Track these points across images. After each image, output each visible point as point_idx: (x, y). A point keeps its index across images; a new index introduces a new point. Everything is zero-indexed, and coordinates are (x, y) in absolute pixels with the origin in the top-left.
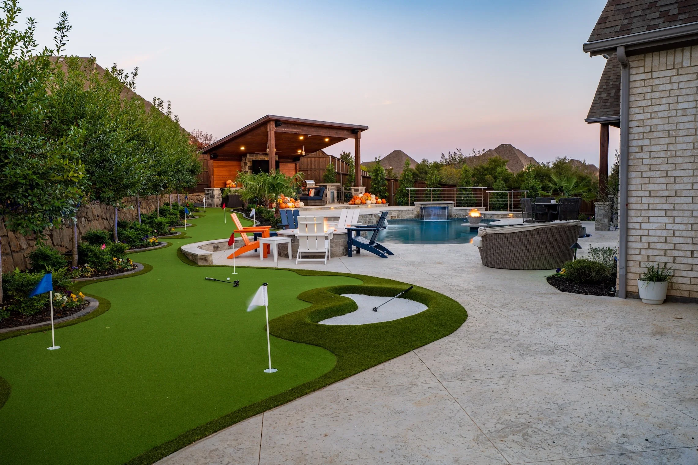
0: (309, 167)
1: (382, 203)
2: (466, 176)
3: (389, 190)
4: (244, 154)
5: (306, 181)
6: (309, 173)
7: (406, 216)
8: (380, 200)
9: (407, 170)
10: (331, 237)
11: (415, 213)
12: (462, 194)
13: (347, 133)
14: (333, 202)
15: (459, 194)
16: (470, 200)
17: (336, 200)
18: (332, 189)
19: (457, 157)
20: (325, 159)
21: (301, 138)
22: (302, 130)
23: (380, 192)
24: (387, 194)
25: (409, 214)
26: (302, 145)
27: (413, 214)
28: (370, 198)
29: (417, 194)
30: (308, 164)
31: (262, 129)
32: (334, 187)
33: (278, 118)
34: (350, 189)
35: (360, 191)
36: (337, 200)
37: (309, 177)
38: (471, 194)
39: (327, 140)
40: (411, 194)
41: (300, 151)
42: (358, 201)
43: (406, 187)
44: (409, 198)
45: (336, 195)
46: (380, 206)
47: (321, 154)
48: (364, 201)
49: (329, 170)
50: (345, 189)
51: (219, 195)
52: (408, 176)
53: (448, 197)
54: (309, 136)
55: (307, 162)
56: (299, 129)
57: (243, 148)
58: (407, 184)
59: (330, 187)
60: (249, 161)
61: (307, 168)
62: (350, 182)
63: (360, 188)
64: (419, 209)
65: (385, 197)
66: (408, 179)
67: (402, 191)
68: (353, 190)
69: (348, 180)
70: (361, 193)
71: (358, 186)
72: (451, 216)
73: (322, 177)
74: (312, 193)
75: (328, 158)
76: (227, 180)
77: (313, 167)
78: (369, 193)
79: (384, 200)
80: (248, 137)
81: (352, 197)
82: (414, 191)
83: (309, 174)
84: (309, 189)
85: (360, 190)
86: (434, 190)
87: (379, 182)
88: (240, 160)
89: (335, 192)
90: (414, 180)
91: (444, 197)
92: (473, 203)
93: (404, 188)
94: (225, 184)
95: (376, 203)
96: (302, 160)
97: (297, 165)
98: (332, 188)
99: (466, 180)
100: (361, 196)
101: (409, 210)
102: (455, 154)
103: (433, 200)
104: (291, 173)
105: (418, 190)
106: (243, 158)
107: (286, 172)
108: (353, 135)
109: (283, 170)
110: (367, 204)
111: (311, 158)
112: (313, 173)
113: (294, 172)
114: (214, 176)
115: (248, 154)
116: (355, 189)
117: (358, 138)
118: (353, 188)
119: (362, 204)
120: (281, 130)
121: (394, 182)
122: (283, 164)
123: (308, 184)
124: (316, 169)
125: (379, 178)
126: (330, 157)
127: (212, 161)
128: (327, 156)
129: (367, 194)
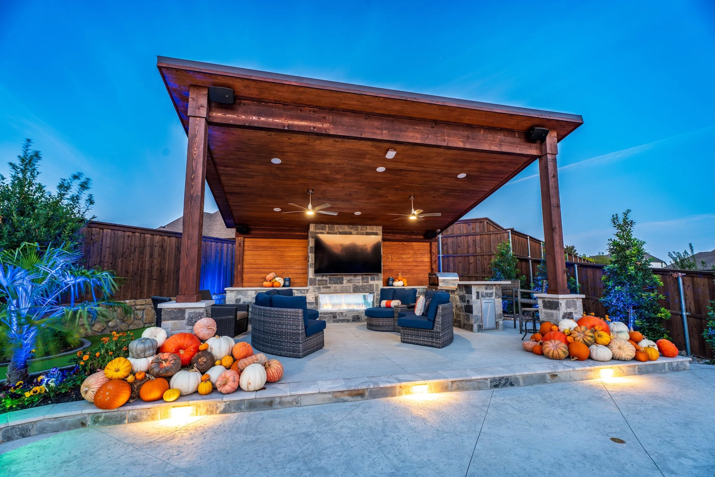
1: (662, 354)
5: (438, 275)
6: (472, 259)
17: (500, 322)
18: (489, 295)
20: (499, 236)
21: (381, 169)
28: (605, 338)
32: (493, 290)
35: (563, 309)
36: (505, 325)
37: (471, 267)
42: (554, 345)
45: (498, 310)
48: (582, 350)
56: (322, 120)
63: (563, 298)
68: (540, 302)
70: (569, 316)
71: (556, 292)
79: (668, 344)
85: (563, 303)
87: (631, 278)
88: (306, 237)
89: (500, 303)
95: (635, 359)
97: (435, 246)
98: (488, 291)
100: (567, 325)
104: (423, 259)
107: (409, 258)
108: (534, 145)
109: (402, 254)
110: (595, 359)
111: (475, 236)
112: (479, 260)
113: (427, 259)
114: (245, 266)
115: (312, 224)
116: (546, 300)
117: (548, 151)
118: (541, 296)
119: (573, 360)
120: (243, 120)
121: (686, 278)
122: (401, 243)
123: (441, 282)
124: (483, 254)
125: (631, 269)
126: (508, 232)
127: (241, 239)
128: (504, 232)
129: (594, 320)
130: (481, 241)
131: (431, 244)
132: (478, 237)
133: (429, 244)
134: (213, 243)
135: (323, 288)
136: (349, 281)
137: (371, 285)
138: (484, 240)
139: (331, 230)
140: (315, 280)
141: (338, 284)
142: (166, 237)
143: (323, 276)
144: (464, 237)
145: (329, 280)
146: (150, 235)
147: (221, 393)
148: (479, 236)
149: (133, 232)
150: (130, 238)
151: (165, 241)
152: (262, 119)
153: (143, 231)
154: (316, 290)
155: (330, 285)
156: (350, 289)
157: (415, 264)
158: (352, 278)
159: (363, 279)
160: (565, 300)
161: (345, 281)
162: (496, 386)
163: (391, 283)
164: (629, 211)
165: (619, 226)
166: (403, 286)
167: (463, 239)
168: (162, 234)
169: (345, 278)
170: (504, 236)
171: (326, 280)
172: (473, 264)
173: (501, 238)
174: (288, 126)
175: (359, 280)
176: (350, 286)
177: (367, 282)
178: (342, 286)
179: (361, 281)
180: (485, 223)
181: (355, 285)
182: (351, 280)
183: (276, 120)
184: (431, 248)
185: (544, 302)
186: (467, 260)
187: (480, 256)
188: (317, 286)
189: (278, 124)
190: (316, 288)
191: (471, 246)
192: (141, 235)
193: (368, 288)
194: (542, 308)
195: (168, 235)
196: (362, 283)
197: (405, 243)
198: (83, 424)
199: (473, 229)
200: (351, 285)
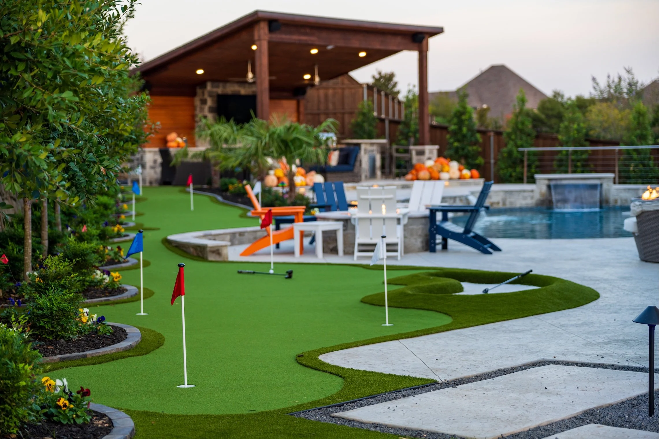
0: (322, 107)
1: (472, 177)
2: (639, 123)
3: (485, 154)
4: (201, 82)
7: (520, 202)
8: (466, 172)
9: (521, 112)
10: (404, 221)
11: (537, 196)
12: (631, 159)
13: (402, 41)
14: (373, 175)
15: (625, 160)
16: (646, 172)
17: (379, 173)
18: (373, 151)
19: (624, 86)
20: (353, 91)
21: (314, 51)
22: (318, 37)
23: (466, 157)
24: (480, 160)
25: (525, 198)
26: (314, 65)
27: (532, 198)
28: (446, 168)
29: (540, 160)
30: (319, 102)
31: (244, 36)
32: (375, 148)
33: (275, 17)
34: (407, 151)
35: (427, 155)
36: (383, 173)
38: (650, 159)
39: (362, 54)
40: (528, 160)
41: (307, 77)
42: (423, 174)
43: (518, 147)
44: (525, 169)
45: (378, 163)
46: (468, 184)
47: (346, 81)
48: (435, 175)
49: (364, 114)
50: (397, 151)
51: (155, 161)
52: (523, 123)
53: (603, 166)
54: (330, 47)
56: (313, 35)
57: (200, 72)
58: (521, 139)
59: (369, 148)
60: (210, 96)
61: (319, 109)
62: (407, 138)
63: (428, 148)
64: (544, 189)
65: (477, 167)
66: (522, 131)
67: (510, 153)
68: (414, 153)
69: (402, 133)
70: (429, 159)
71: (423, 144)
72: (607, 202)
73: (349, 126)
74: (334, 159)
75: (361, 90)
76: (169, 133)
77: (331, 106)
78: (445, 157)
79: (475, 172)
80: (215, 52)
81: (412, 166)
82: (535, 154)
85: (427, 151)
86: (575, 152)
87: (464, 136)
88: (193, 94)
89: (378, 157)
90: (534, 134)
91: (596, 166)
92: (651, 178)
93: (514, 149)
94: (165, 141)
95: (459, 179)
96: (310, 92)
97: (301, 104)
98: (372, 148)
99: (638, 132)
100: (430, 163)
101: (524, 191)
102: (620, 79)
103: (574, 172)
105: (543, 153)
106: (199, 91)
108: (415, 44)
111: (327, 90)
115: (209, 83)
116: (418, 150)
118: (413, 148)
121: (495, 136)
124: (336, 111)
125: (465, 130)
126: (363, 88)
128: (359, 86)
129: (442, 160)
130: (334, 95)
131: (298, 102)
132: (330, 91)
133: (295, 102)
170: (359, 92)
173: (355, 93)
184: (298, 106)
185: (416, 152)
187: (332, 114)
189: (294, 40)
191: (322, 101)
194: (415, 155)
197: (277, 101)
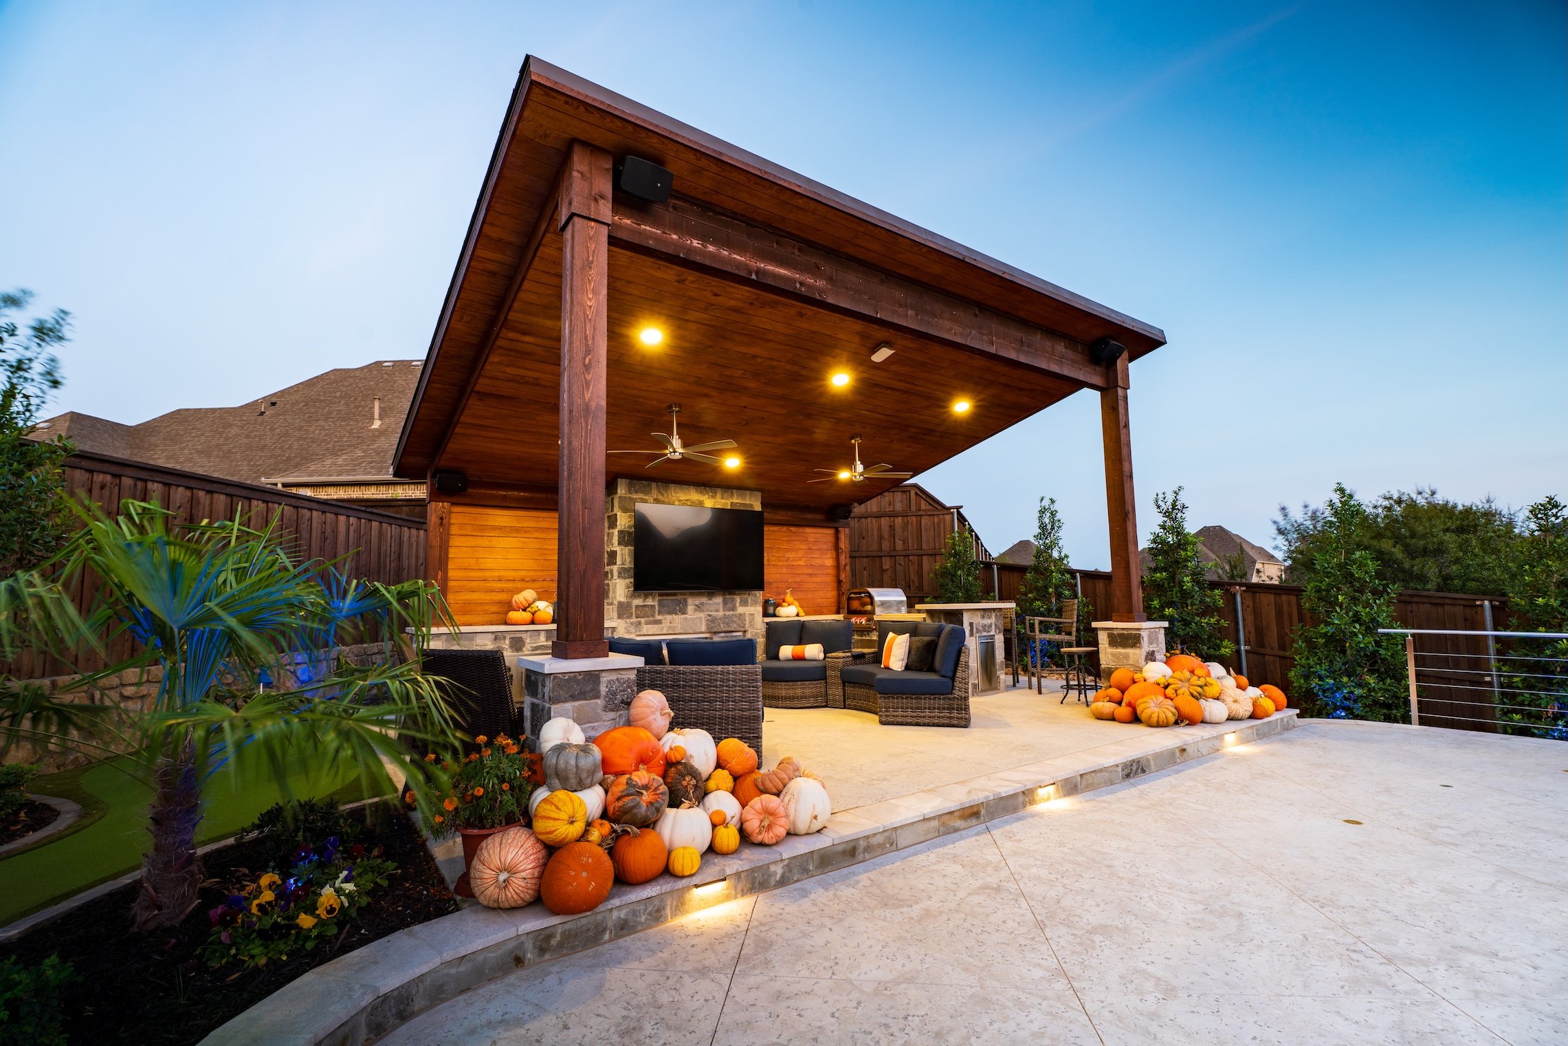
0: (886, 546)
5: (871, 590)
6: (887, 563)
8: (1259, 696)
13: (1070, 354)
14: (990, 682)
17: (1002, 675)
18: (986, 628)
20: (936, 520)
21: (840, 380)
22: (830, 280)
24: (1230, 648)
26: (852, 437)
28: (1216, 687)
30: (881, 537)
32: (991, 620)
35: (1146, 647)
37: (886, 578)
39: (962, 407)
41: (844, 475)
42: (1153, 705)
44: (1409, 685)
45: (1000, 654)
47: (924, 504)
48: (1188, 708)
55: (879, 529)
56: (814, 270)
59: (978, 620)
61: (881, 550)
63: (1143, 628)
68: (1103, 638)
70: (1151, 657)
71: (1130, 618)
73: (928, 576)
74: (897, 652)
75: (948, 517)
76: (522, 588)
77: (899, 545)
79: (1276, 693)
81: (1103, 672)
83: (885, 567)
84: (884, 629)
85: (1145, 637)
89: (999, 640)
95: (1252, 717)
97: (842, 536)
98: (986, 622)
100: (1157, 671)
104: (819, 562)
107: (800, 559)
108: (1098, 369)
109: (787, 550)
110: (1208, 721)
111: (892, 519)
112: (900, 564)
113: (829, 561)
114: (451, 574)
115: (624, 480)
116: (1115, 632)
117: (1120, 383)
118: (1104, 627)
119: (1183, 725)
120: (674, 243)
121: (1246, 594)
122: (785, 529)
123: (878, 606)
124: (908, 553)
125: (1187, 581)
126: (953, 513)
127: (443, 507)
128: (945, 512)
130: (905, 527)
131: (837, 532)
132: (899, 521)
133: (830, 532)
134: (315, 513)
135: (647, 623)
136: (699, 608)
137: (740, 615)
138: (909, 526)
139: (663, 495)
140: (629, 605)
141: (676, 614)
142: (201, 494)
143: (646, 597)
144: (874, 520)
145: (659, 605)
146: (160, 485)
147: (762, 845)
148: (900, 518)
149: (114, 475)
150: (106, 492)
151: (199, 503)
152: (711, 248)
153: (143, 475)
154: (632, 629)
155: (659, 617)
156: (701, 623)
157: (809, 571)
158: (704, 600)
159: (725, 603)
160: (1147, 631)
161: (690, 608)
162: (1128, 776)
163: (771, 610)
164: (1180, 488)
165: (1167, 514)
166: (798, 615)
167: (872, 523)
168: (193, 484)
169: (690, 601)
170: (944, 520)
171: (653, 606)
172: (889, 572)
173: (939, 524)
174: (758, 272)
175: (719, 604)
176: (700, 619)
177: (734, 609)
178: (685, 619)
179: (721, 609)
180: (913, 493)
181: (710, 615)
182: (702, 604)
183: (735, 256)
184: (837, 539)
185: (1110, 636)
186: (878, 564)
187: (902, 557)
188: (634, 620)
189: (739, 265)
190: (632, 623)
191: (886, 536)
192: (136, 485)
193: (735, 622)
194: (1107, 645)
195: (208, 487)
196: (724, 610)
197: (793, 529)
198: (519, 961)
199: (890, 504)
200: (702, 615)
